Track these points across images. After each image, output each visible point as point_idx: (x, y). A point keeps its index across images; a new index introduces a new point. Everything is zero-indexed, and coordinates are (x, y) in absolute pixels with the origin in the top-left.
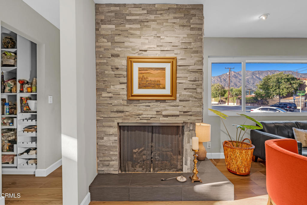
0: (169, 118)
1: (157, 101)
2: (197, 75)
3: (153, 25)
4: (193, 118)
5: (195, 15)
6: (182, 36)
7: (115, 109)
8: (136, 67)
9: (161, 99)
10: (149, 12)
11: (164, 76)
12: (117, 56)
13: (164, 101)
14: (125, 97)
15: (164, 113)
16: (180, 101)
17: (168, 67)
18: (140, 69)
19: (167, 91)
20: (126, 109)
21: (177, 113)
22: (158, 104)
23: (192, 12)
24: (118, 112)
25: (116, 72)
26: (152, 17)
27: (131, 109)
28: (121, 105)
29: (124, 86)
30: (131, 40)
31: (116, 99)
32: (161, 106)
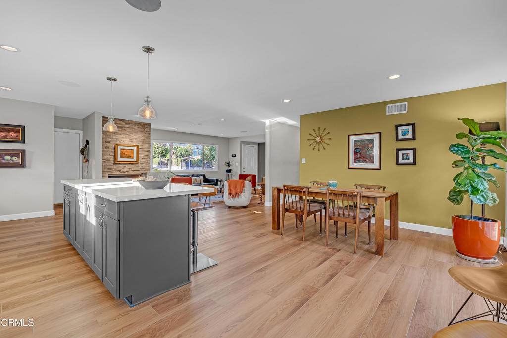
0: (135, 172)
1: (129, 164)
2: (148, 153)
3: (128, 130)
4: (146, 171)
5: (147, 127)
6: (141, 136)
7: (107, 167)
8: (119, 148)
9: (131, 163)
10: (126, 124)
11: (133, 153)
12: (109, 142)
13: (132, 164)
14: (113, 162)
15: (133, 169)
16: (141, 164)
17: (135, 149)
18: (121, 149)
19: (135, 160)
20: (113, 167)
21: (139, 169)
22: (130, 165)
23: (146, 126)
24: (109, 169)
25: (108, 150)
26: (128, 126)
27: (116, 167)
28: (110, 166)
29: (113, 157)
30: (117, 135)
31: (107, 163)
32: (131, 166)
